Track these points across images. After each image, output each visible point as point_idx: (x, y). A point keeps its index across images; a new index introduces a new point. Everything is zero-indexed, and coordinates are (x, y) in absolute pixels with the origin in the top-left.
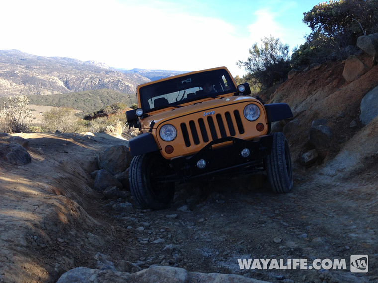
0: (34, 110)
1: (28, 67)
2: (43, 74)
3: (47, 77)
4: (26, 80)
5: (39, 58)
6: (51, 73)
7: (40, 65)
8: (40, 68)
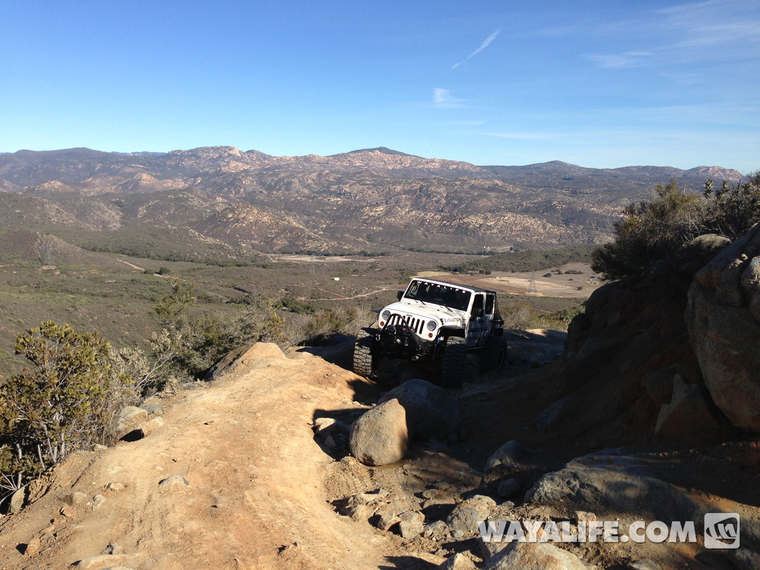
0: (580, 273)
1: (575, 193)
2: (600, 203)
3: (609, 208)
4: (571, 217)
5: (596, 172)
6: (616, 200)
7: (597, 186)
8: (596, 193)
